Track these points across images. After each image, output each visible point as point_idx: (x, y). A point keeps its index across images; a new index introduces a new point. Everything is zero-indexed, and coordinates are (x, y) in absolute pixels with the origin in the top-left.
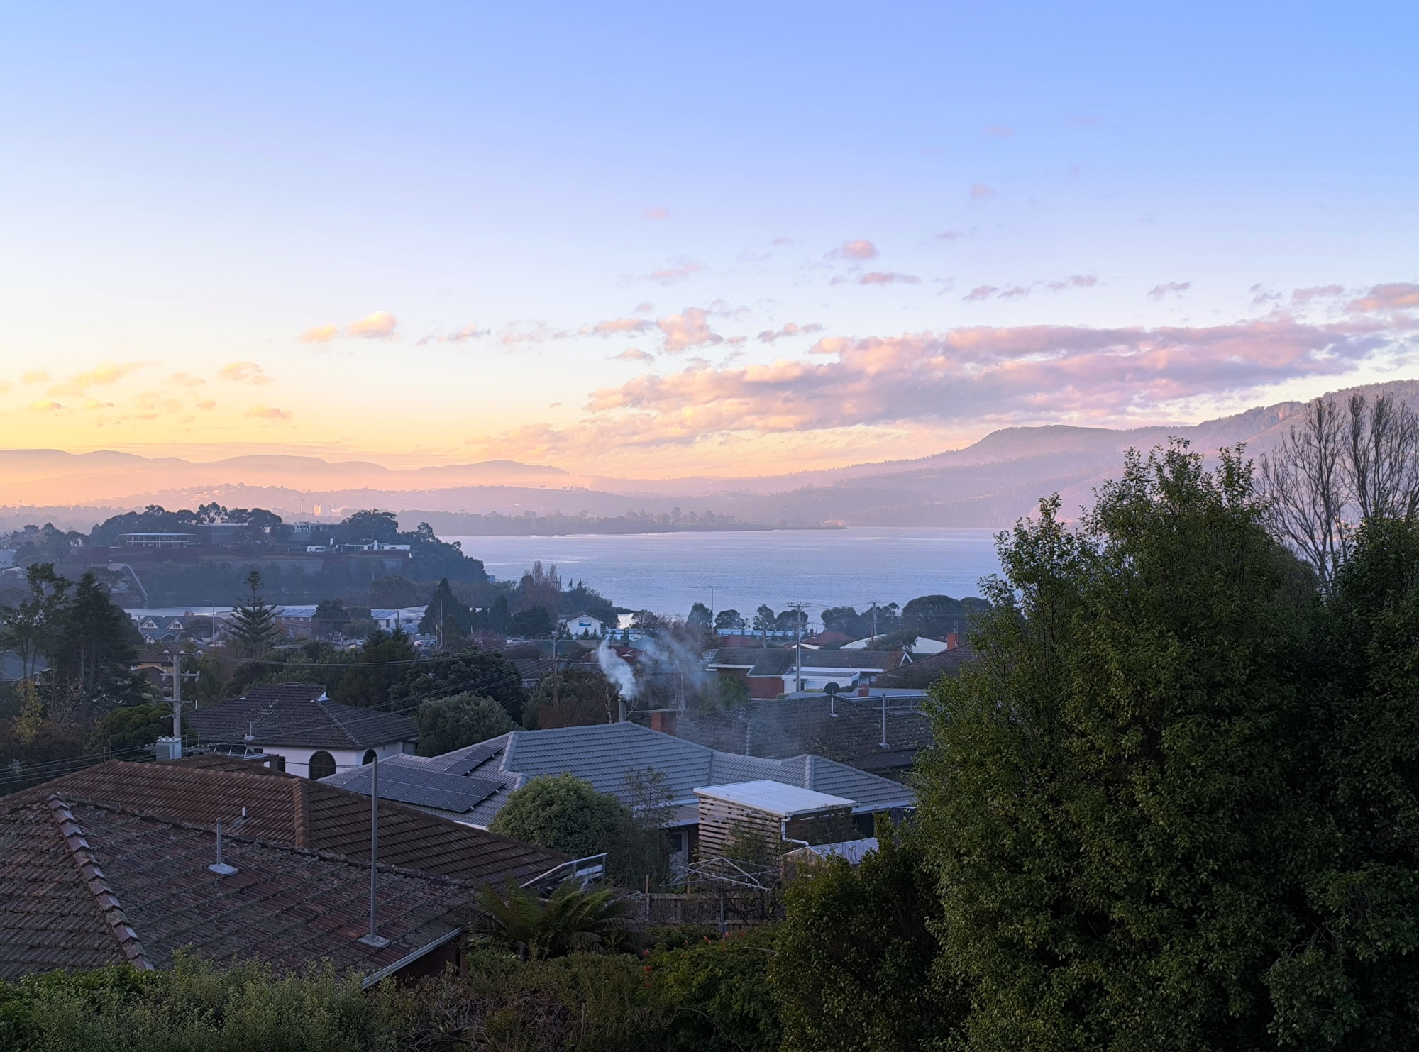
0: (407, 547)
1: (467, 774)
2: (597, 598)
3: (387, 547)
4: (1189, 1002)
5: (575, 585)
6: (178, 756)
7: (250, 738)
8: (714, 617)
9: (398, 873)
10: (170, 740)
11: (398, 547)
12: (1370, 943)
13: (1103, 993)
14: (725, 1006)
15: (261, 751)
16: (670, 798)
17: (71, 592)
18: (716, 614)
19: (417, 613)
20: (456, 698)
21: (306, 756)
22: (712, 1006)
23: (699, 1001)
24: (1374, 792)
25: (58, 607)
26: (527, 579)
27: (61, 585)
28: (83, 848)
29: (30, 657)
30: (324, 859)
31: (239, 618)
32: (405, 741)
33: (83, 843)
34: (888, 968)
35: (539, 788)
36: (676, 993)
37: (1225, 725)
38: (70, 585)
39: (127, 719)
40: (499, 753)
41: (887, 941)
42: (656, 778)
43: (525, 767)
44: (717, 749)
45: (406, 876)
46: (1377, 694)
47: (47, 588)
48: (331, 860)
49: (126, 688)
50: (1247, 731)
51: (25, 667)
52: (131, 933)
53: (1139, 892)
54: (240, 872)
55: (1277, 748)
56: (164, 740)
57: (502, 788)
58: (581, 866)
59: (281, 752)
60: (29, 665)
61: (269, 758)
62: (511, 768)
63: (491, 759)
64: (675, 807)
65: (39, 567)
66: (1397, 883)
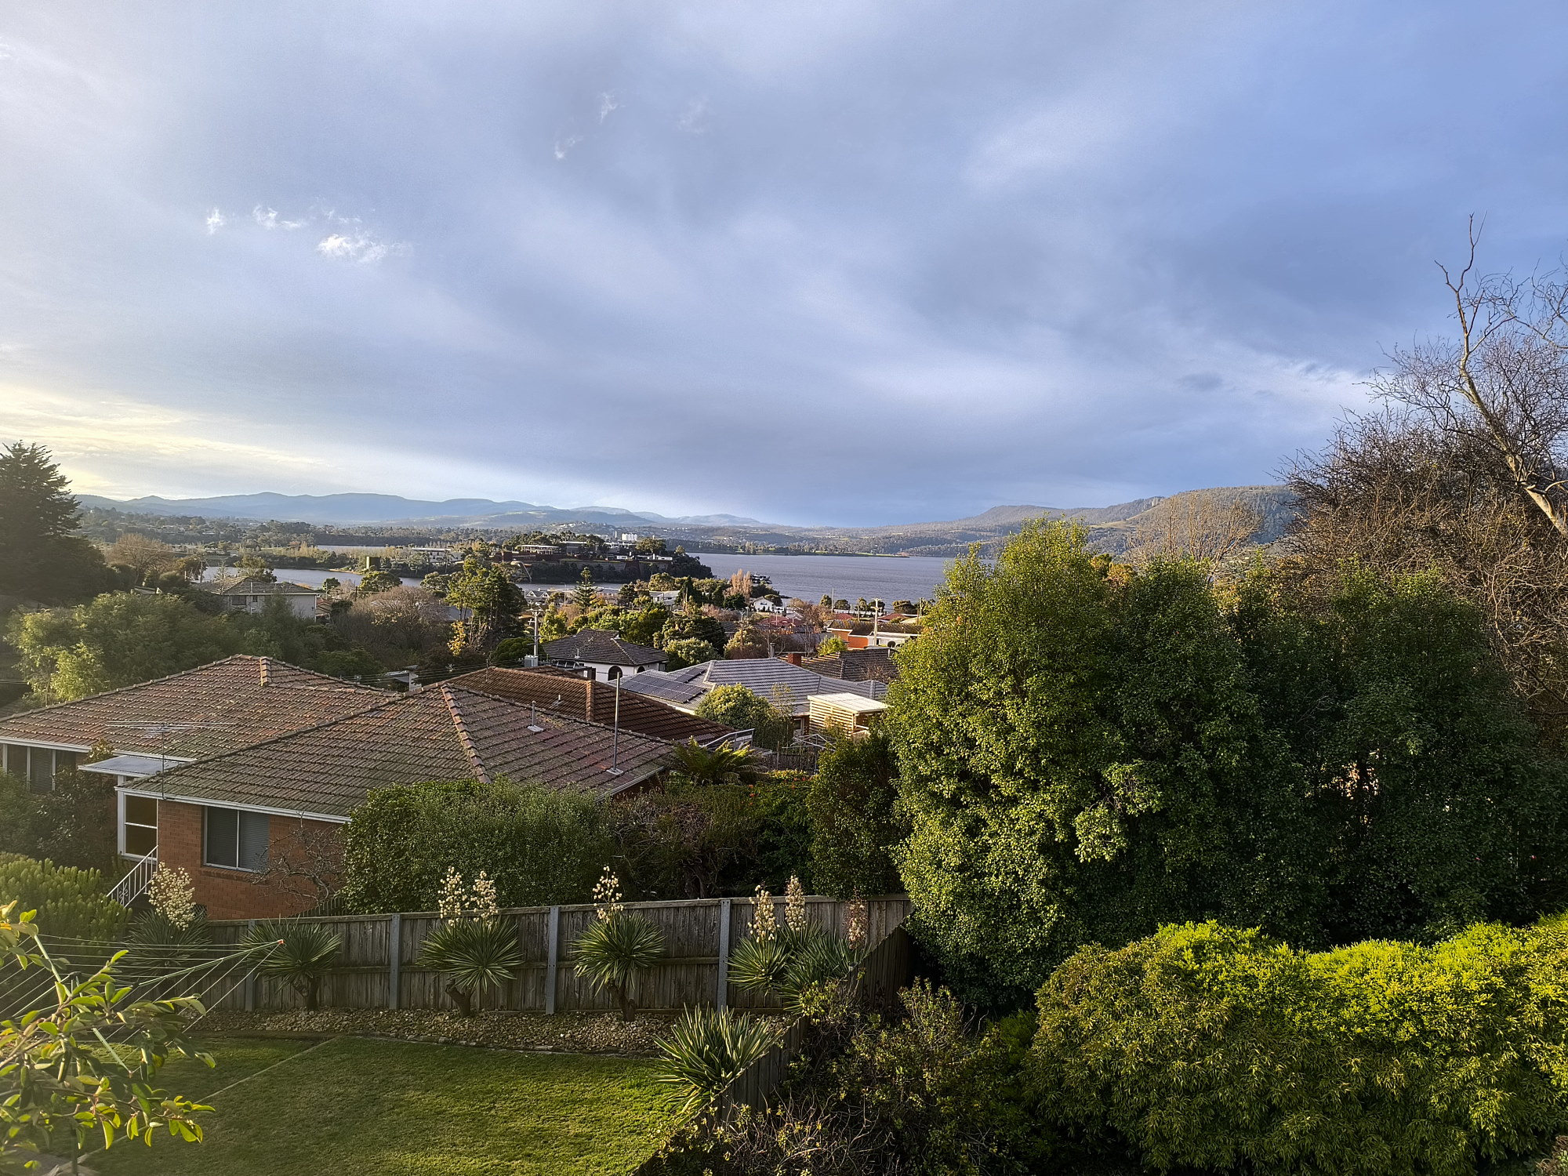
0: (671, 559)
1: (686, 683)
3: (660, 558)
4: (1032, 833)
6: (536, 665)
7: (577, 657)
9: (632, 735)
10: (532, 657)
11: (666, 558)
12: (1135, 806)
13: (985, 825)
14: (790, 819)
15: (583, 664)
16: (796, 701)
18: (835, 601)
19: (675, 595)
20: (689, 641)
21: (607, 668)
22: (783, 818)
23: (776, 815)
24: (1143, 720)
31: (578, 593)
32: (660, 663)
33: (459, 711)
34: (871, 804)
35: (723, 691)
36: (764, 810)
37: (1060, 676)
39: (510, 645)
40: (704, 672)
41: (871, 788)
43: (716, 680)
44: (824, 675)
45: (637, 737)
46: (1149, 662)
48: (596, 726)
49: (514, 628)
50: (1072, 680)
52: (480, 761)
53: (1008, 770)
54: (544, 731)
55: (1091, 691)
56: (529, 656)
57: (705, 691)
58: (740, 735)
59: (593, 666)
61: (587, 669)
62: (709, 680)
63: (699, 675)
64: (797, 705)
66: (1154, 771)
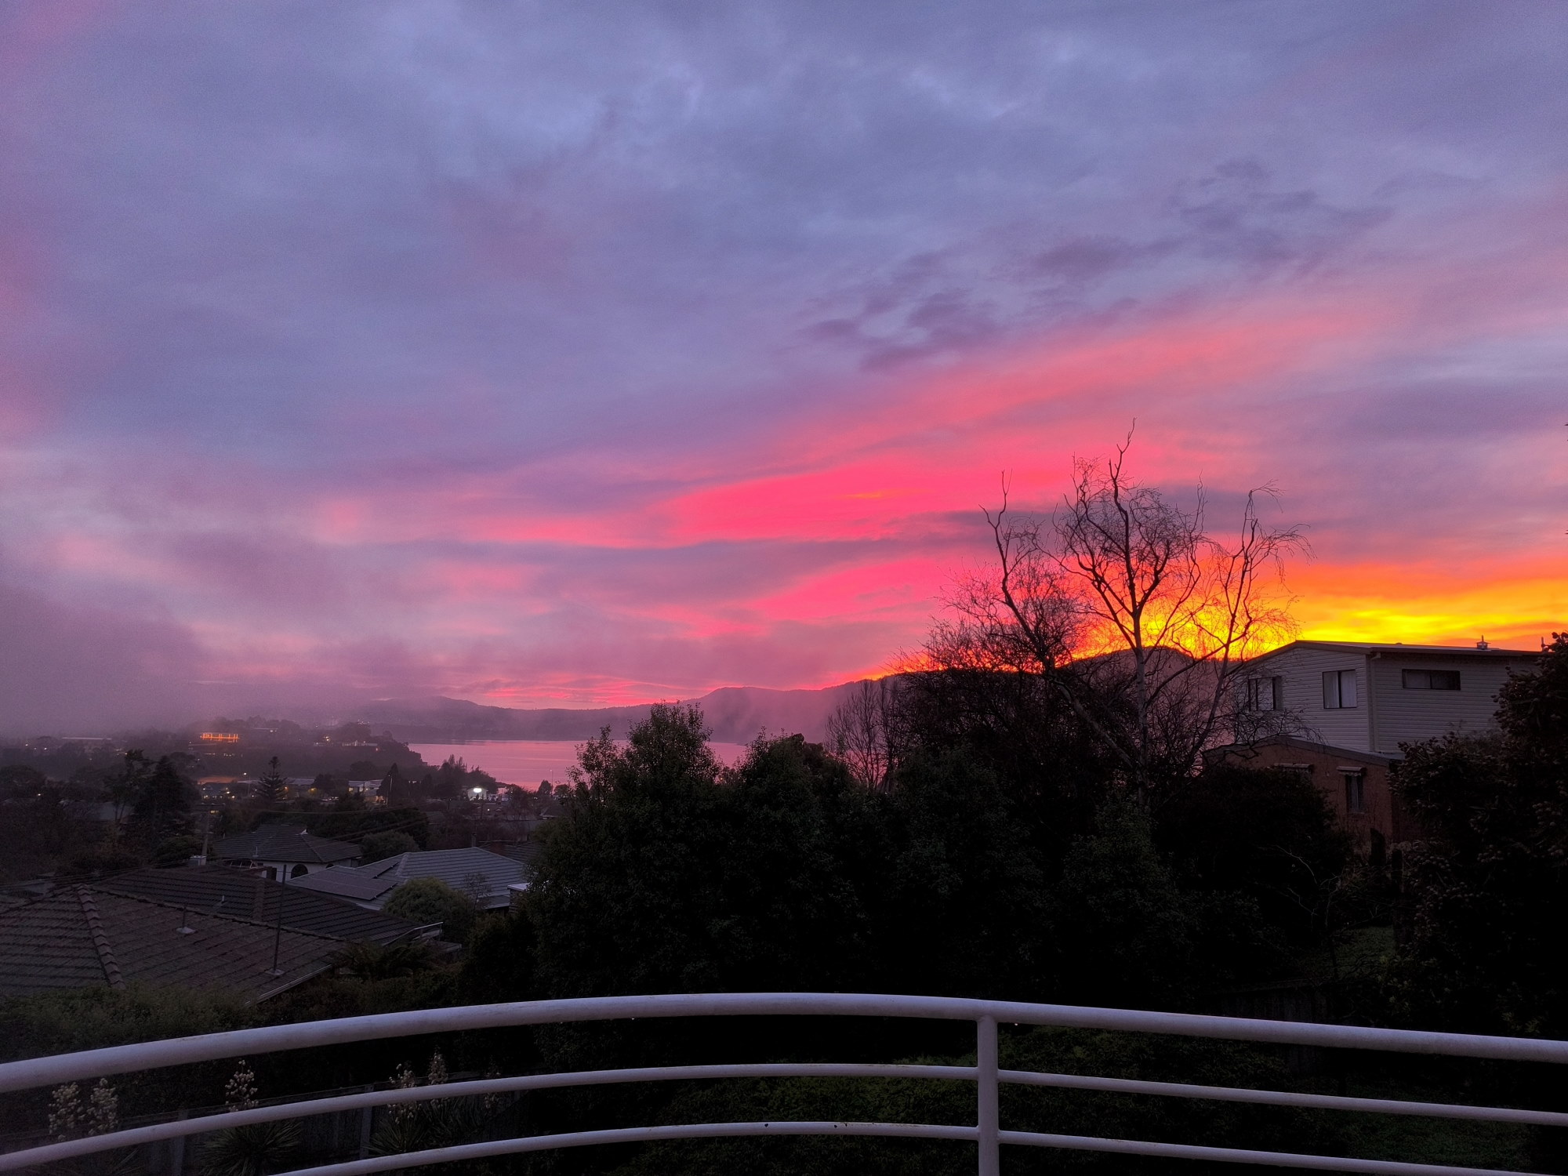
0: (375, 745)
1: (375, 878)
2: (487, 776)
3: (363, 745)
5: (474, 769)
7: (255, 856)
8: (554, 789)
10: (199, 857)
11: (370, 745)
15: (262, 864)
16: (489, 891)
17: (153, 768)
18: (555, 785)
19: (377, 784)
20: (386, 833)
21: (291, 867)
25: (143, 776)
26: (446, 765)
27: (147, 763)
28: (95, 918)
29: (121, 806)
30: (254, 925)
31: (263, 785)
32: (353, 859)
33: (96, 915)
35: (413, 886)
38: (153, 763)
40: (399, 864)
42: (483, 879)
43: (411, 873)
45: (305, 935)
47: (138, 765)
51: (116, 813)
52: (116, 969)
54: (196, 932)
56: (195, 857)
57: (395, 885)
58: (426, 930)
59: (274, 866)
60: (119, 811)
61: (267, 869)
62: (402, 874)
63: (391, 868)
65: (133, 752)
